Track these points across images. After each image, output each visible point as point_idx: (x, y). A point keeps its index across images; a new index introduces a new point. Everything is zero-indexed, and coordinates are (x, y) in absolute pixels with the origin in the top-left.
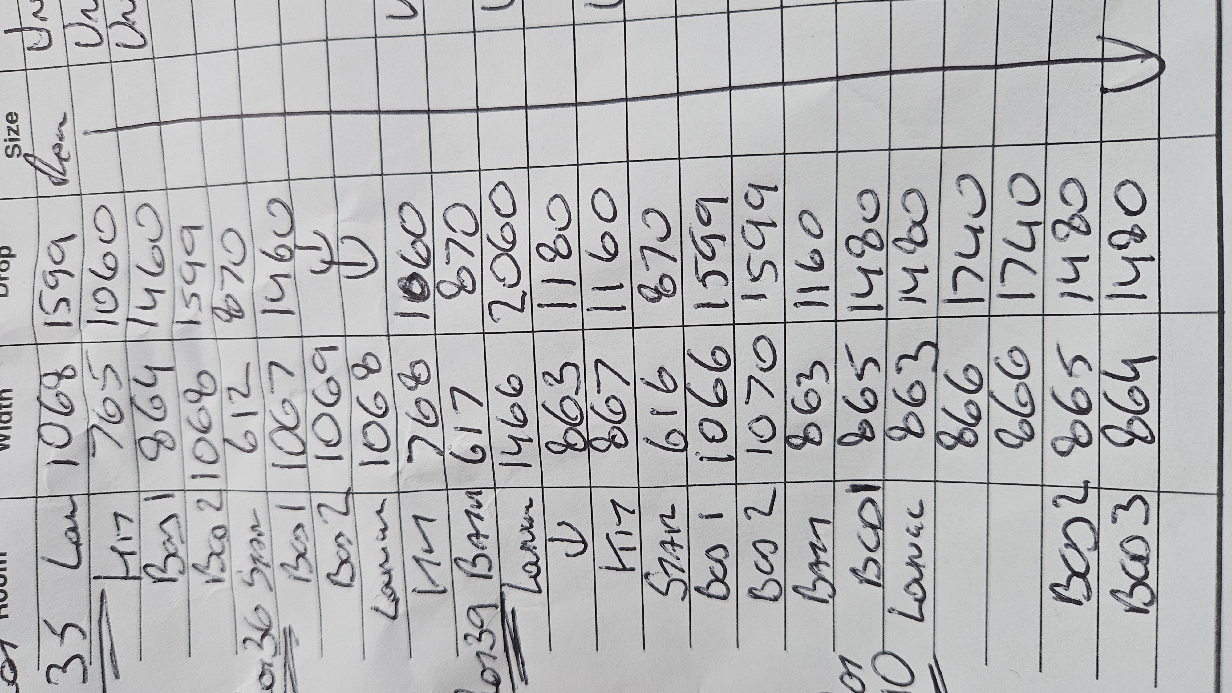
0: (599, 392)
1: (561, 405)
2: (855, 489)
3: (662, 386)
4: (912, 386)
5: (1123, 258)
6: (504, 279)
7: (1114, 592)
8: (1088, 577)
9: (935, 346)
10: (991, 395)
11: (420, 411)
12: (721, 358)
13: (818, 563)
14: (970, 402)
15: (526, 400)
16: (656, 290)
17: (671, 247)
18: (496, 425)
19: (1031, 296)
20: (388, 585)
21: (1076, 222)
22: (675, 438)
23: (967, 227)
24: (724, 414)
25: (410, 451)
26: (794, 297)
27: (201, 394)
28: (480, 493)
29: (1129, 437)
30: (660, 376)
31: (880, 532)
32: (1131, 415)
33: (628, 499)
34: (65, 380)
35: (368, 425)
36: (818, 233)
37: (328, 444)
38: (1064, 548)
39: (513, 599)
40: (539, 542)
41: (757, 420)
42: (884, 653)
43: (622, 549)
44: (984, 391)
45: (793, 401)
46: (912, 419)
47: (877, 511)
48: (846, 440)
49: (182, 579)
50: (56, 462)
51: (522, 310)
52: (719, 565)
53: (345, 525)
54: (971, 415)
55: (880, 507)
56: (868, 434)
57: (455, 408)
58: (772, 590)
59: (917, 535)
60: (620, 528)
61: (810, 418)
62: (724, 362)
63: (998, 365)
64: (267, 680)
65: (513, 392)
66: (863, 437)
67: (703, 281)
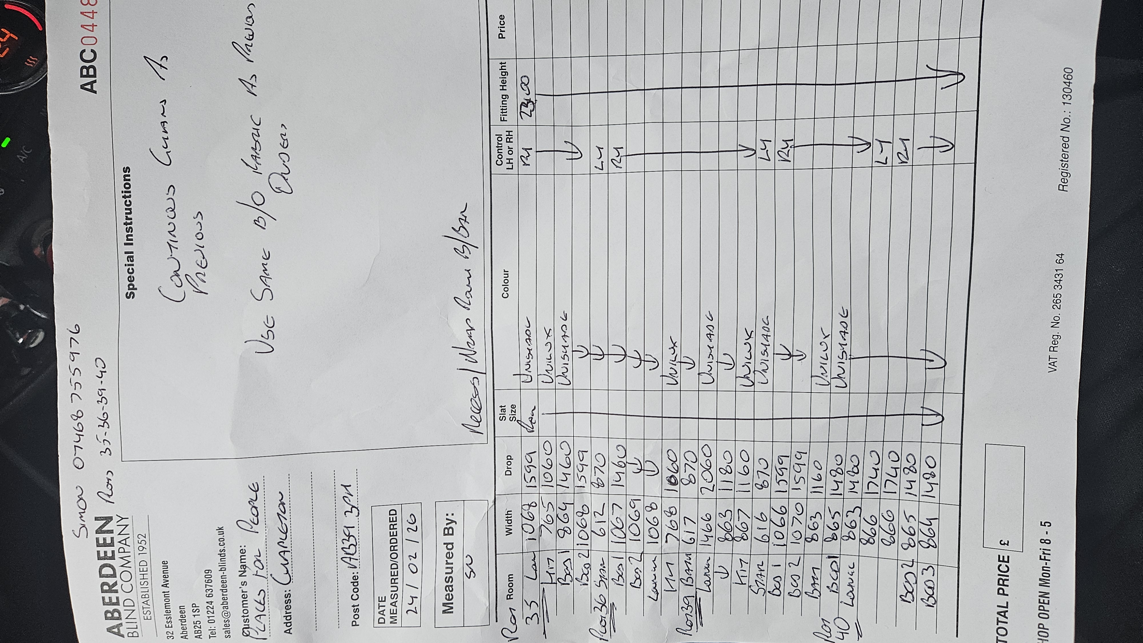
0: (739, 520)
1: (724, 525)
2: (829, 557)
3: (762, 519)
4: (852, 522)
5: (928, 483)
6: (706, 480)
7: (922, 599)
8: (913, 593)
9: (861, 508)
10: (880, 526)
11: (671, 524)
12: (783, 510)
13: (814, 584)
14: (872, 528)
15: (712, 523)
16: (761, 485)
17: (767, 471)
18: (700, 531)
19: (895, 493)
20: (654, 588)
21: (912, 469)
22: (765, 538)
23: (873, 468)
24: (783, 530)
25: (667, 539)
26: (811, 489)
27: (583, 513)
28: (691, 554)
29: (928, 545)
30: (761, 516)
31: (838, 573)
32: (929, 538)
33: (746, 558)
34: (532, 507)
35: (651, 528)
36: (820, 468)
37: (635, 535)
38: (905, 583)
39: (700, 594)
40: (711, 573)
41: (795, 532)
42: (838, 618)
43: (742, 576)
44: (878, 524)
45: (808, 526)
46: (851, 533)
47: (837, 566)
48: (826, 540)
49: (571, 584)
50: (529, 539)
51: (713, 491)
52: (778, 583)
53: (640, 565)
54: (873, 533)
55: (839, 565)
56: (835, 538)
57: (685, 524)
58: (797, 593)
59: (852, 575)
60: (742, 569)
61: (814, 532)
62: (785, 511)
63: (883, 516)
64: (603, 623)
65: (708, 520)
66: (833, 539)
67: (778, 483)
